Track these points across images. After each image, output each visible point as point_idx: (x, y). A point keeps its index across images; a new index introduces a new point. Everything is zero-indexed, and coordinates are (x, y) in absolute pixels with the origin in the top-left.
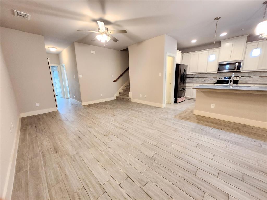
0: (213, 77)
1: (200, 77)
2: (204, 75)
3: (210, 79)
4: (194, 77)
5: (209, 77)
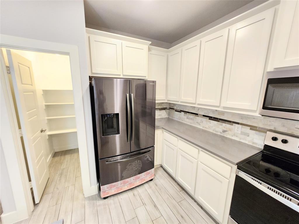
0: (252, 128)
1: (211, 118)
3: (239, 132)
5: (238, 123)
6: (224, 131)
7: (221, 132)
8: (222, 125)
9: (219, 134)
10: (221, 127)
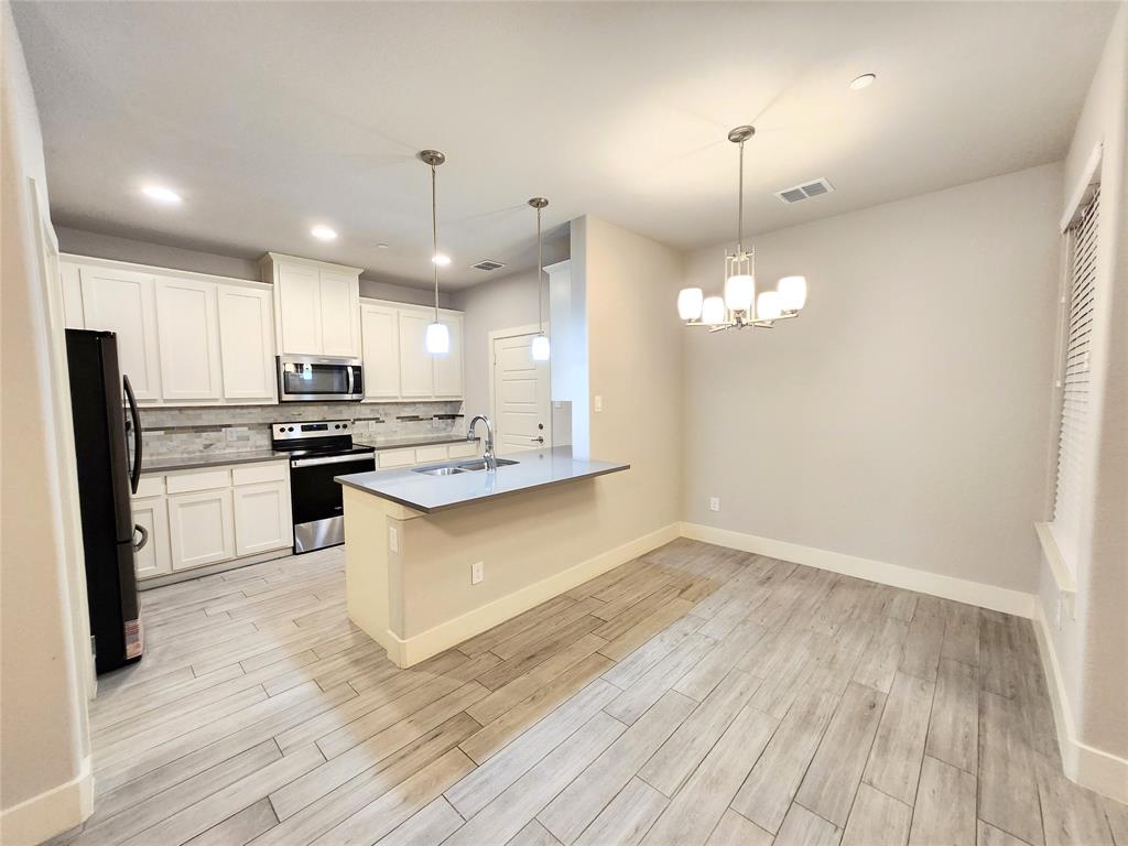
0: (251, 426)
1: (169, 430)
5: (230, 426)
6: (207, 447)
7: (201, 451)
8: (199, 437)
9: (198, 454)
10: (198, 440)
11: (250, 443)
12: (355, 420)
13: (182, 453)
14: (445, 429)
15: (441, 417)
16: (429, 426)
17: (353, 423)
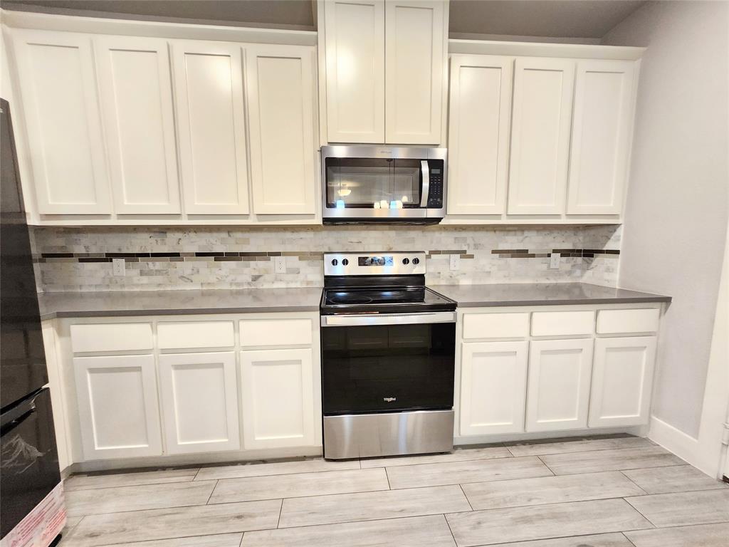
0: (302, 256)
1: (218, 256)
2: (247, 242)
3: (284, 270)
4: (175, 256)
5: (278, 254)
6: (255, 278)
8: (248, 266)
9: (246, 287)
11: (301, 277)
12: (432, 252)
13: (231, 284)
14: (569, 273)
15: (565, 253)
16: (544, 267)
17: (428, 257)
